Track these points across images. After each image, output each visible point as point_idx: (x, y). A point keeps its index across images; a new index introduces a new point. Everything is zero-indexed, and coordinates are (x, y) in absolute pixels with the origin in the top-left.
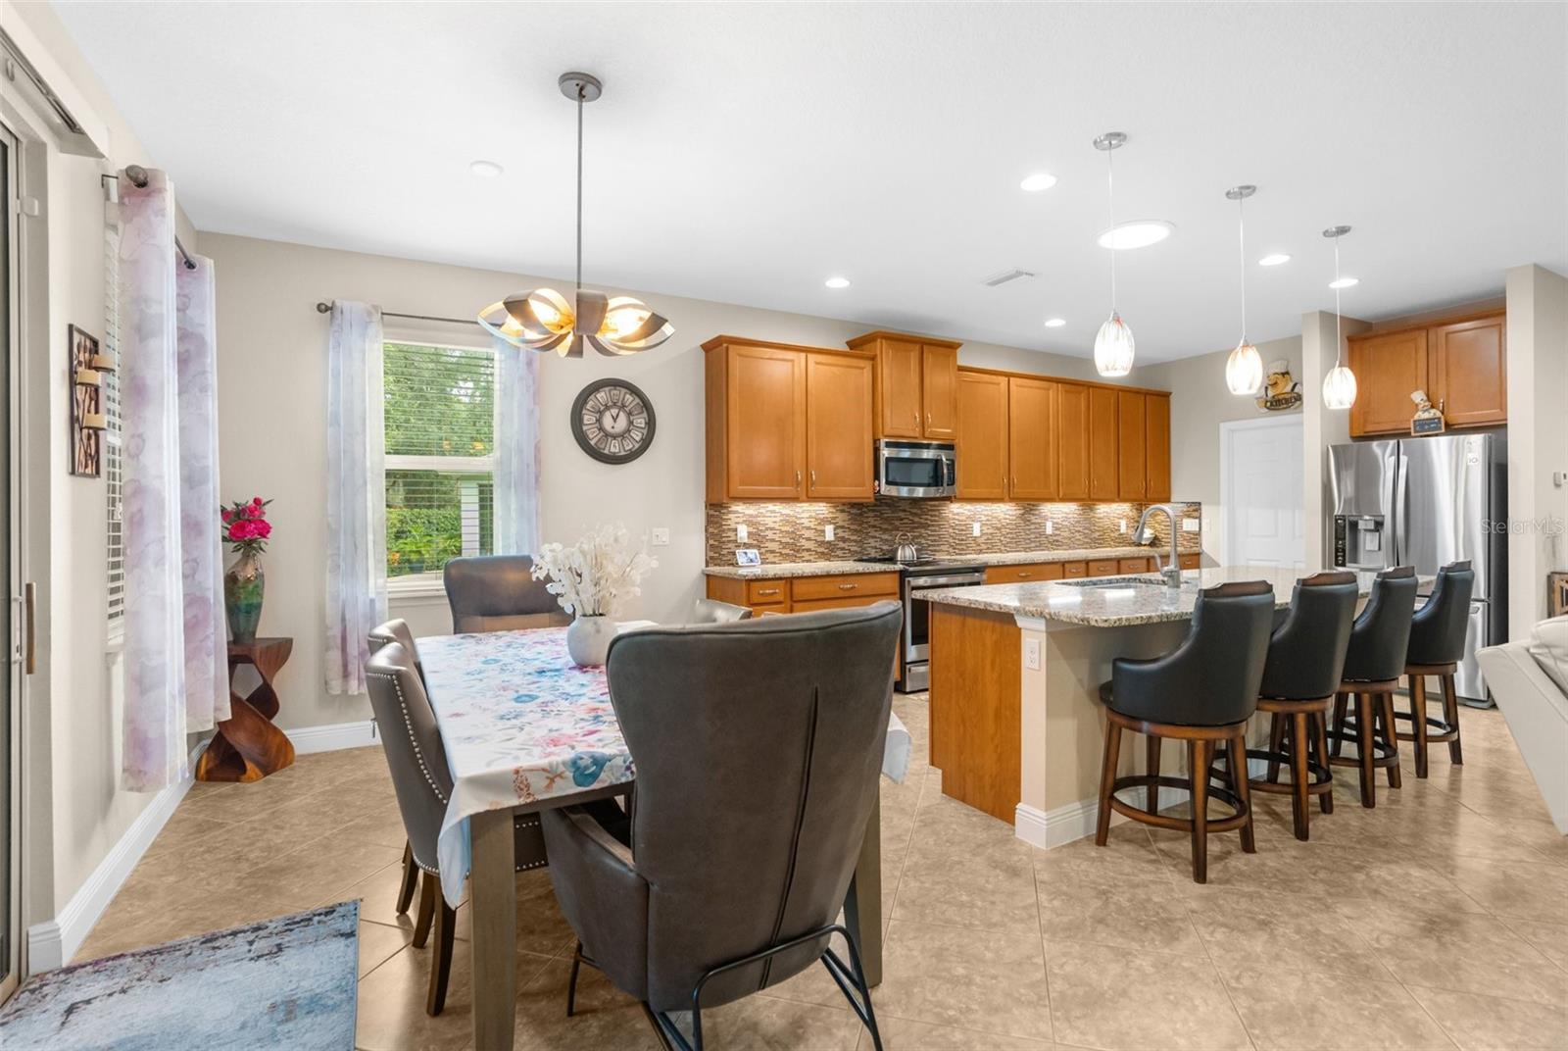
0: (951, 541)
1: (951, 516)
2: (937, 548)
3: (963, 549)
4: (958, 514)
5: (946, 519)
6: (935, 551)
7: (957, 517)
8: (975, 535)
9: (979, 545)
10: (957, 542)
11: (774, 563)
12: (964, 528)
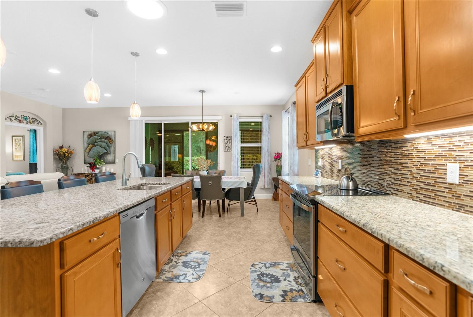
0: (414, 182)
1: (415, 153)
2: (400, 188)
3: (429, 197)
4: (424, 151)
5: (409, 157)
6: (397, 190)
7: (422, 155)
8: (448, 180)
9: (458, 197)
10: (422, 185)
11: (326, 178)
12: (432, 169)
